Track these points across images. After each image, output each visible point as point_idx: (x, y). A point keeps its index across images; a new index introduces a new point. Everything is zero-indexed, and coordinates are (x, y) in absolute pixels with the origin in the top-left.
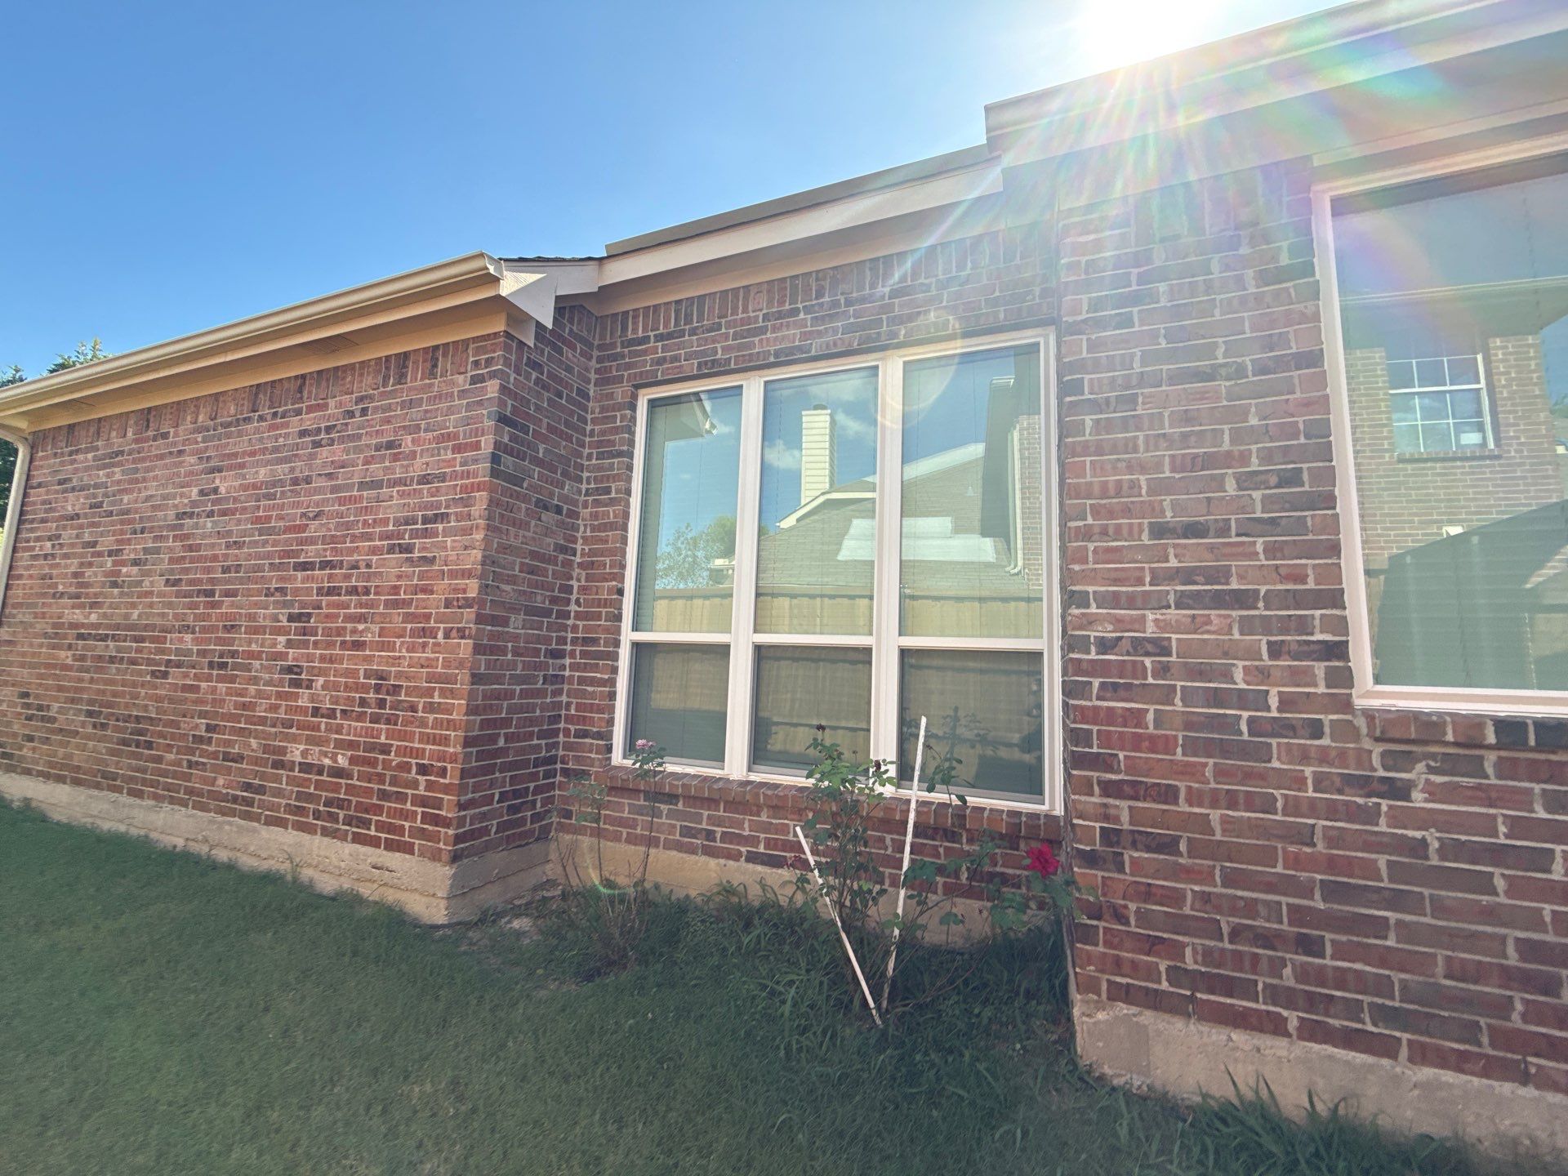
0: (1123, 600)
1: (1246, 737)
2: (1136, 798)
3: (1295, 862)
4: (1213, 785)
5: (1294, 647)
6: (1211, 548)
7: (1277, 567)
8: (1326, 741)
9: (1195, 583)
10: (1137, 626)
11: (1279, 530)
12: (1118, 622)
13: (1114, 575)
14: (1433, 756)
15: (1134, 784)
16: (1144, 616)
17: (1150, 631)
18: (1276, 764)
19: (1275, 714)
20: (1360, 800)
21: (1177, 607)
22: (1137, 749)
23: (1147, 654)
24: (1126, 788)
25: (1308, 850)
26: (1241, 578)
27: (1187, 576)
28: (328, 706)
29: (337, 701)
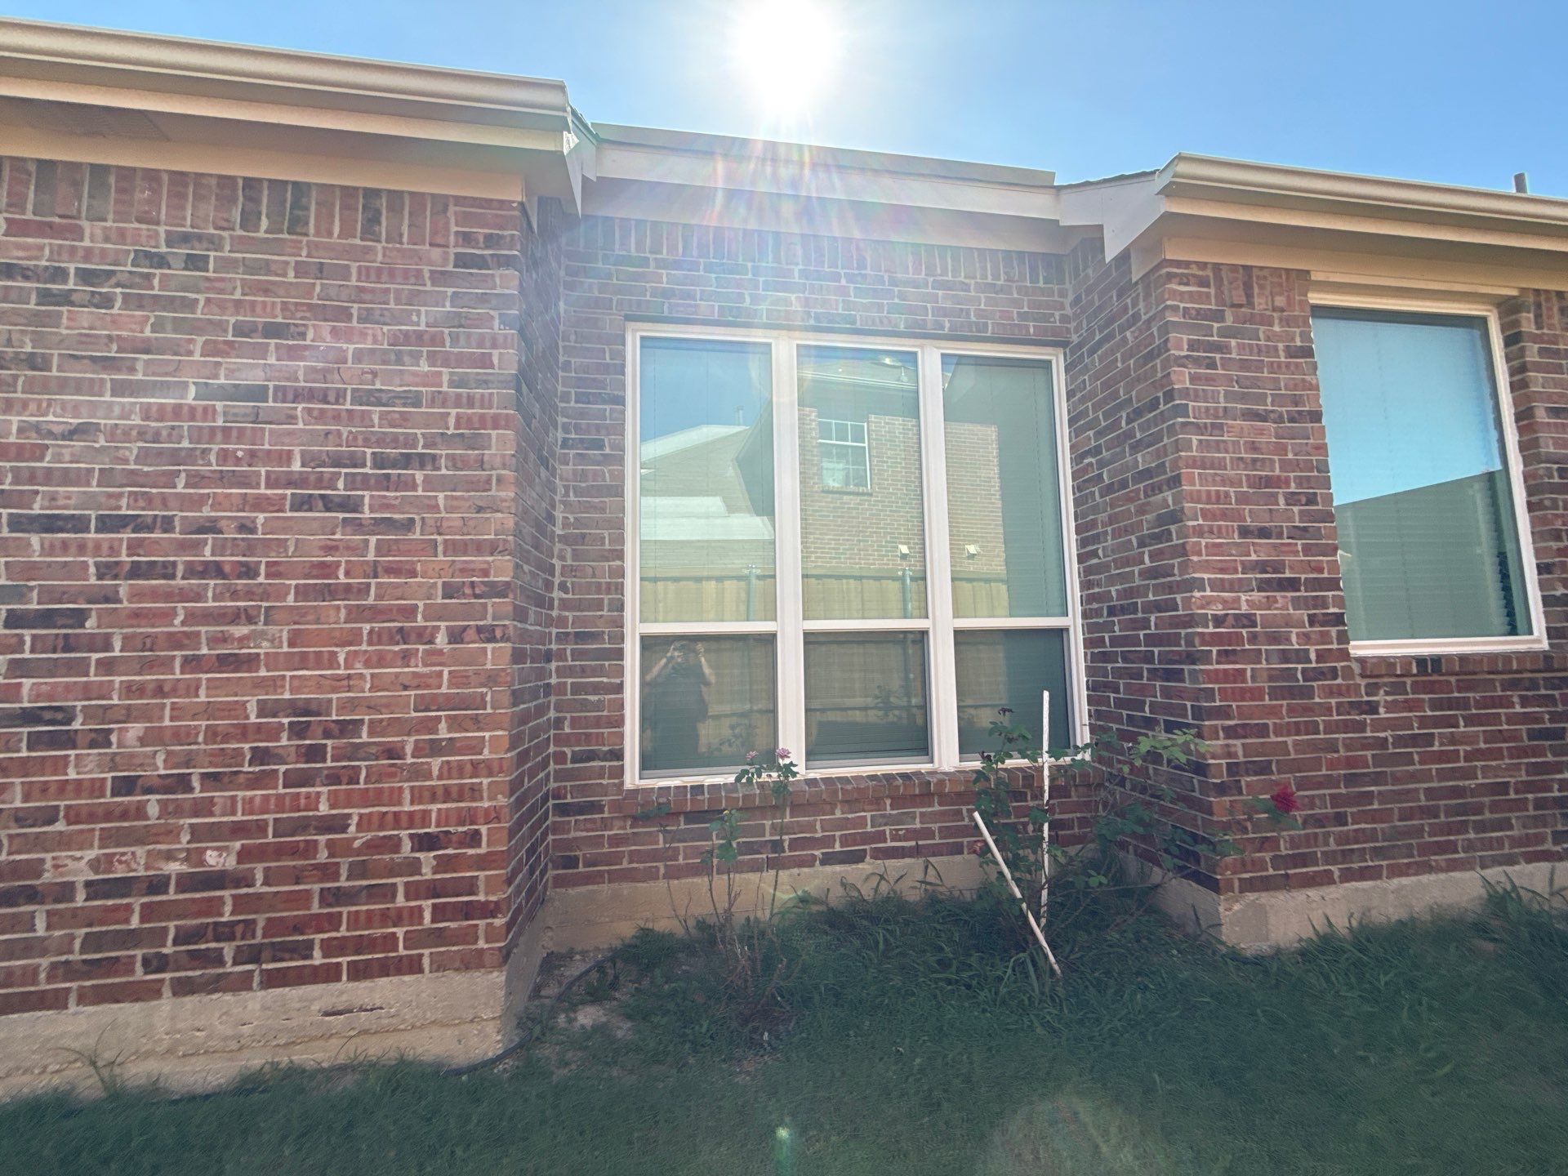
0: (1227, 585)
1: (1301, 683)
2: (1245, 737)
3: (1332, 765)
4: (1287, 720)
5: (1321, 618)
6: (1275, 546)
7: (1309, 561)
8: (1339, 681)
9: (1267, 572)
10: (1236, 606)
11: (1308, 535)
12: (1224, 602)
13: (1219, 565)
14: (1385, 684)
15: (1244, 726)
16: (1239, 597)
17: (1244, 609)
18: (1317, 700)
19: (1314, 665)
20: (1357, 718)
21: (1259, 591)
22: (1243, 699)
23: (1244, 627)
24: (1240, 730)
25: (1336, 755)
26: (1292, 569)
27: (1262, 566)
28: (162, 772)
29: (190, 760)
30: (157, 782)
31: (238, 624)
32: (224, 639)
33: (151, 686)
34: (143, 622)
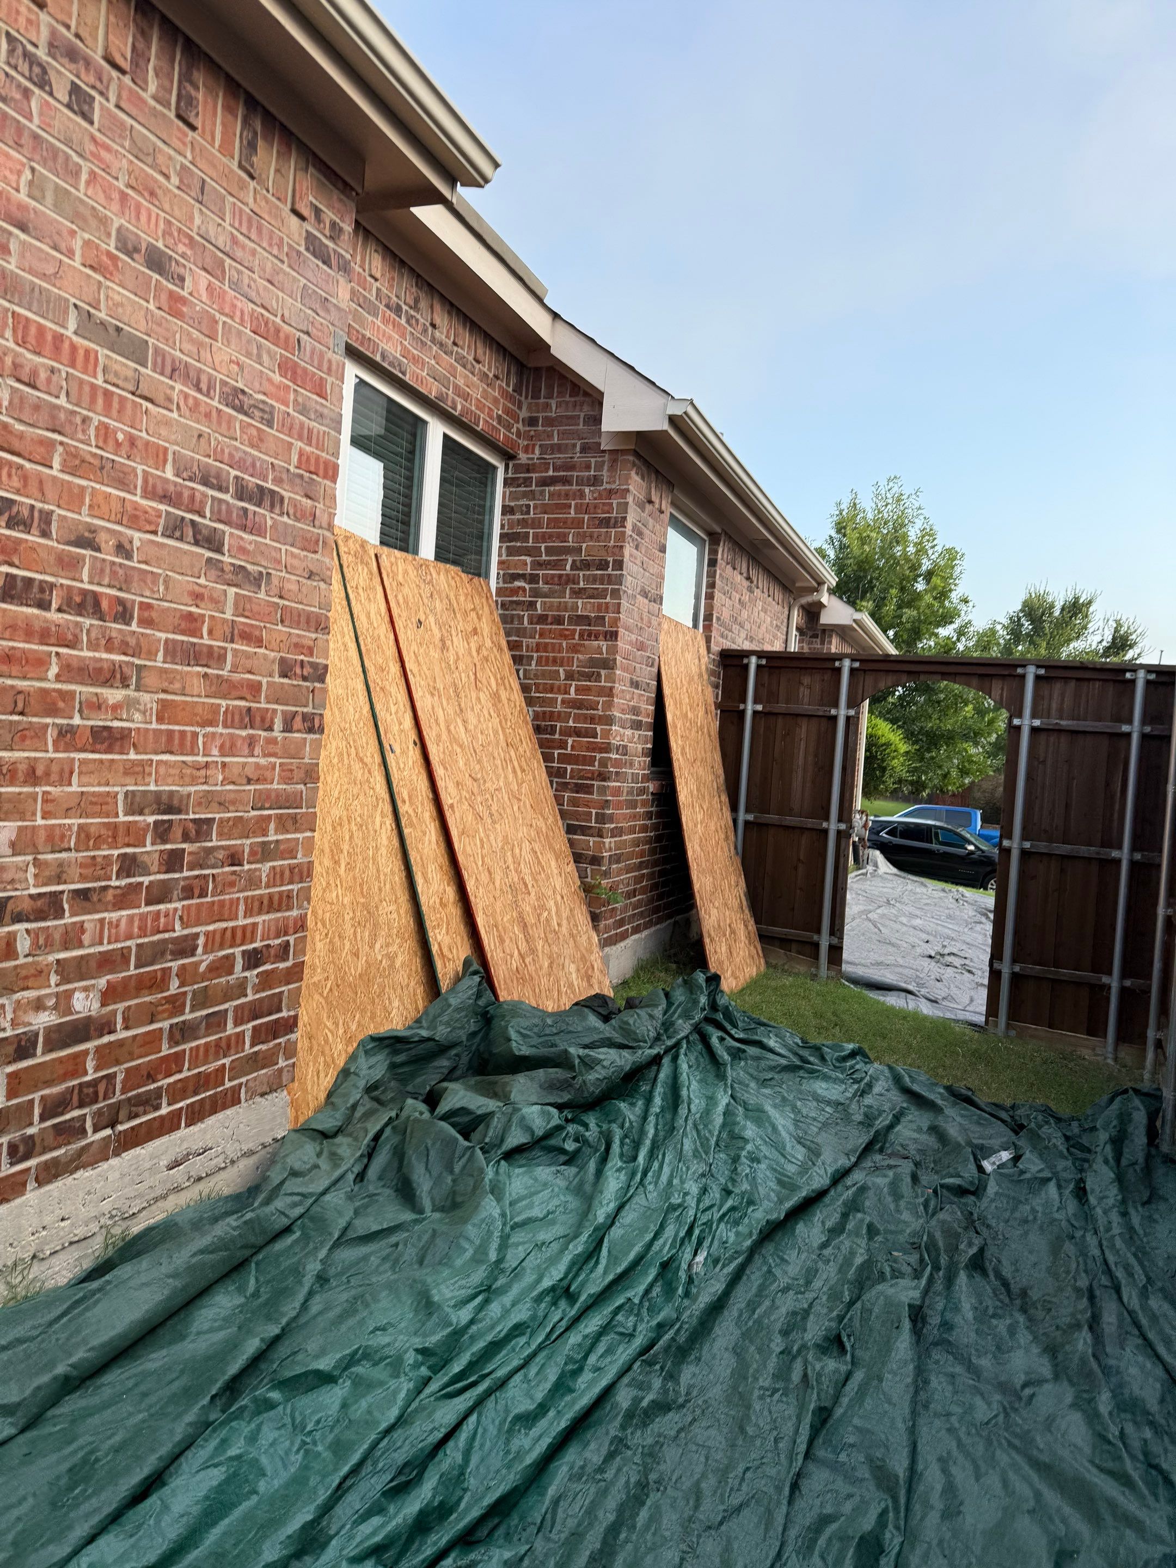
0: (622, 723)
1: (635, 797)
5: (645, 751)
6: (639, 695)
7: (647, 709)
8: (645, 797)
9: (635, 715)
10: (623, 739)
11: (648, 690)
12: (620, 735)
13: (622, 707)
16: (625, 733)
17: (626, 741)
18: (638, 810)
19: (640, 785)
21: (631, 728)
23: (624, 755)
27: (634, 710)
28: (33, 891)
29: (62, 872)
30: (27, 905)
31: (112, 686)
32: (97, 705)
33: (22, 767)
34: (15, 670)
